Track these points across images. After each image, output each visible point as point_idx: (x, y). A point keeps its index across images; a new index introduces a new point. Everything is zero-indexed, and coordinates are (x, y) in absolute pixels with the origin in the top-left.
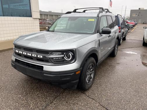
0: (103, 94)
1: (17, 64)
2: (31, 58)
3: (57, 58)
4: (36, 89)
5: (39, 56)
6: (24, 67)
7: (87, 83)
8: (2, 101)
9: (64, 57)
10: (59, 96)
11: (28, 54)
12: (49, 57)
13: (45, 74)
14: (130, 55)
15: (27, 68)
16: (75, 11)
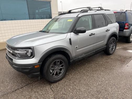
10: (31, 83)
12: (15, 52)
16: (70, 12)
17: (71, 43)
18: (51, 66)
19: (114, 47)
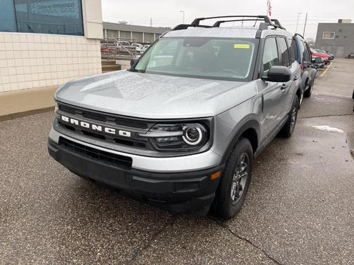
0: (271, 230)
1: (65, 150)
2: (101, 136)
3: (166, 139)
4: (106, 211)
5: (121, 133)
6: (81, 156)
7: (233, 201)
8: (26, 239)
9: (183, 137)
10: (164, 230)
11: (94, 127)
12: (146, 135)
13: (134, 178)
14: (325, 133)
15: (89, 159)
16: (196, 23)
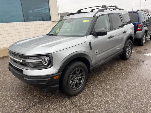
2: (16, 62)
5: (20, 61)
9: (43, 62)
10: (45, 99)
11: (14, 58)
17: (91, 48)
18: (71, 75)
19: (130, 51)
